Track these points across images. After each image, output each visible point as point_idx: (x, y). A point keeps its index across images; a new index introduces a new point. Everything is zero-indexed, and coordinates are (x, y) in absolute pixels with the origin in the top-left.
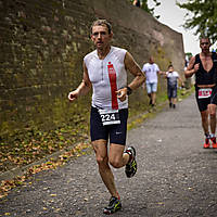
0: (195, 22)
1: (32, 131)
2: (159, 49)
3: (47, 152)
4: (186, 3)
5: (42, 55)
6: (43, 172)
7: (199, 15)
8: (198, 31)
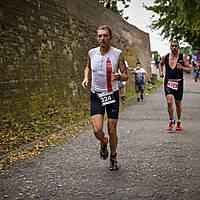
0: (161, 23)
1: (9, 123)
2: (127, 47)
3: (24, 143)
4: (153, 5)
5: (19, 52)
6: (20, 160)
7: (164, 17)
8: (163, 31)
